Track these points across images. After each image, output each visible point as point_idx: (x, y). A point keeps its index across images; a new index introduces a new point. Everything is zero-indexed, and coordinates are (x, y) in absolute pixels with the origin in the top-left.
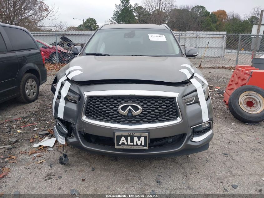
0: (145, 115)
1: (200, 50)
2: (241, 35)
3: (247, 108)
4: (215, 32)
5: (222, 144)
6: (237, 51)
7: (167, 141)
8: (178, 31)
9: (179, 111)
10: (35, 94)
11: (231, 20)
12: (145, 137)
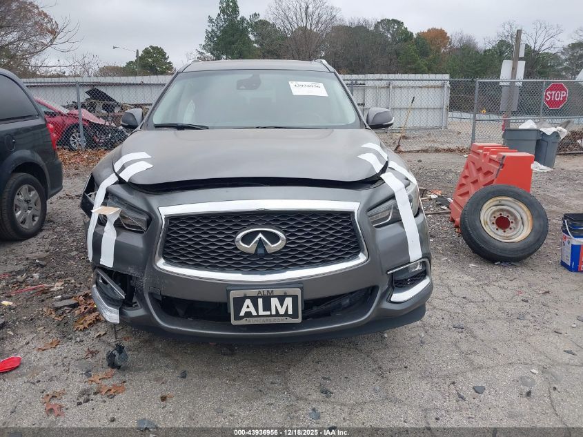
0: (293, 250)
1: (397, 113)
2: (479, 80)
3: (496, 232)
4: (425, 76)
5: (451, 307)
6: (472, 115)
7: (340, 304)
8: (349, 74)
9: (362, 239)
10: (37, 219)
11: (457, 49)
12: (295, 298)
